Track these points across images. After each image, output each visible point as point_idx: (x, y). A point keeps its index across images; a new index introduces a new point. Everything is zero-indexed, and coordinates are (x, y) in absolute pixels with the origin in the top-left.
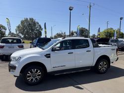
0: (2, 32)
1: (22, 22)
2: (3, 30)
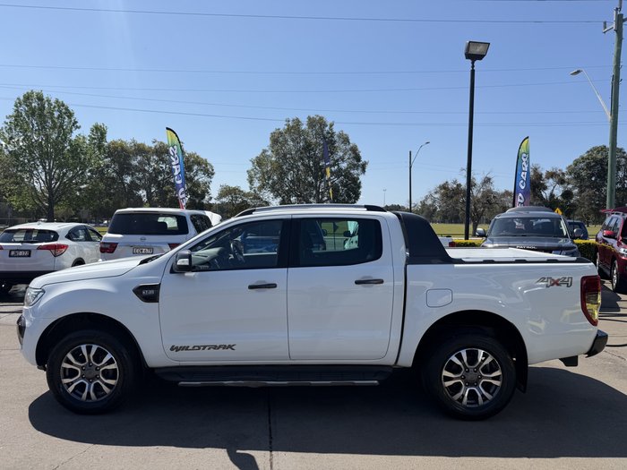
0: (197, 184)
1: (276, 140)
2: (201, 178)
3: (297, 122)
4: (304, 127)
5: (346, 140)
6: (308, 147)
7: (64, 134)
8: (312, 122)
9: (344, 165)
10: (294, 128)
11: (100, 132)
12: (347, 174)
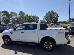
1: (47, 14)
3: (49, 11)
4: (50, 12)
5: (56, 13)
6: (51, 14)
7: (24, 15)
8: (51, 11)
9: (56, 16)
10: (49, 12)
11: (27, 15)
12: (56, 18)
